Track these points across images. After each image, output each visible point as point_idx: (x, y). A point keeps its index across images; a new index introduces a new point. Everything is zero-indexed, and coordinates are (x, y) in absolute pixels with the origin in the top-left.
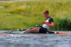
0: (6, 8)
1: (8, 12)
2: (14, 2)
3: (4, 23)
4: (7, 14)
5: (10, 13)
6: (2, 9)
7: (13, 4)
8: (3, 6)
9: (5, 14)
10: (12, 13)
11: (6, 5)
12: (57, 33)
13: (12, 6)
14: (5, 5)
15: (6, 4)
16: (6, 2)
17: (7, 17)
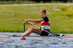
0: (63, 11)
1: (65, 15)
2: (72, 5)
3: (62, 26)
4: (64, 17)
5: (67, 16)
6: (59, 12)
7: (70, 7)
8: (60, 9)
9: (62, 17)
10: (69, 16)
11: (64, 8)
12: (62, 36)
13: (69, 9)
14: (62, 8)
15: (64, 6)
16: (63, 5)
17: (64, 20)
